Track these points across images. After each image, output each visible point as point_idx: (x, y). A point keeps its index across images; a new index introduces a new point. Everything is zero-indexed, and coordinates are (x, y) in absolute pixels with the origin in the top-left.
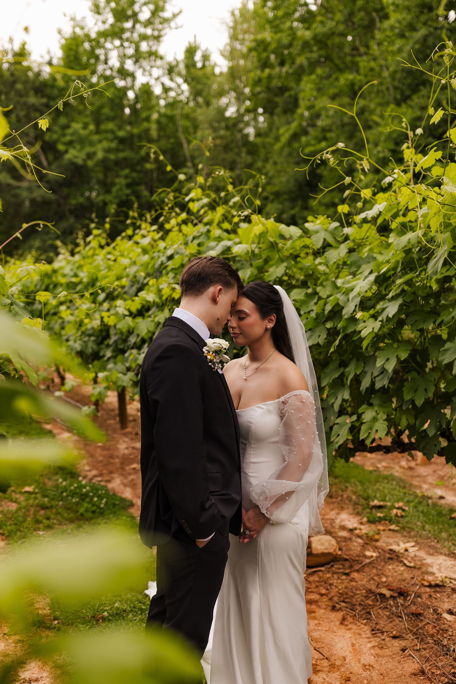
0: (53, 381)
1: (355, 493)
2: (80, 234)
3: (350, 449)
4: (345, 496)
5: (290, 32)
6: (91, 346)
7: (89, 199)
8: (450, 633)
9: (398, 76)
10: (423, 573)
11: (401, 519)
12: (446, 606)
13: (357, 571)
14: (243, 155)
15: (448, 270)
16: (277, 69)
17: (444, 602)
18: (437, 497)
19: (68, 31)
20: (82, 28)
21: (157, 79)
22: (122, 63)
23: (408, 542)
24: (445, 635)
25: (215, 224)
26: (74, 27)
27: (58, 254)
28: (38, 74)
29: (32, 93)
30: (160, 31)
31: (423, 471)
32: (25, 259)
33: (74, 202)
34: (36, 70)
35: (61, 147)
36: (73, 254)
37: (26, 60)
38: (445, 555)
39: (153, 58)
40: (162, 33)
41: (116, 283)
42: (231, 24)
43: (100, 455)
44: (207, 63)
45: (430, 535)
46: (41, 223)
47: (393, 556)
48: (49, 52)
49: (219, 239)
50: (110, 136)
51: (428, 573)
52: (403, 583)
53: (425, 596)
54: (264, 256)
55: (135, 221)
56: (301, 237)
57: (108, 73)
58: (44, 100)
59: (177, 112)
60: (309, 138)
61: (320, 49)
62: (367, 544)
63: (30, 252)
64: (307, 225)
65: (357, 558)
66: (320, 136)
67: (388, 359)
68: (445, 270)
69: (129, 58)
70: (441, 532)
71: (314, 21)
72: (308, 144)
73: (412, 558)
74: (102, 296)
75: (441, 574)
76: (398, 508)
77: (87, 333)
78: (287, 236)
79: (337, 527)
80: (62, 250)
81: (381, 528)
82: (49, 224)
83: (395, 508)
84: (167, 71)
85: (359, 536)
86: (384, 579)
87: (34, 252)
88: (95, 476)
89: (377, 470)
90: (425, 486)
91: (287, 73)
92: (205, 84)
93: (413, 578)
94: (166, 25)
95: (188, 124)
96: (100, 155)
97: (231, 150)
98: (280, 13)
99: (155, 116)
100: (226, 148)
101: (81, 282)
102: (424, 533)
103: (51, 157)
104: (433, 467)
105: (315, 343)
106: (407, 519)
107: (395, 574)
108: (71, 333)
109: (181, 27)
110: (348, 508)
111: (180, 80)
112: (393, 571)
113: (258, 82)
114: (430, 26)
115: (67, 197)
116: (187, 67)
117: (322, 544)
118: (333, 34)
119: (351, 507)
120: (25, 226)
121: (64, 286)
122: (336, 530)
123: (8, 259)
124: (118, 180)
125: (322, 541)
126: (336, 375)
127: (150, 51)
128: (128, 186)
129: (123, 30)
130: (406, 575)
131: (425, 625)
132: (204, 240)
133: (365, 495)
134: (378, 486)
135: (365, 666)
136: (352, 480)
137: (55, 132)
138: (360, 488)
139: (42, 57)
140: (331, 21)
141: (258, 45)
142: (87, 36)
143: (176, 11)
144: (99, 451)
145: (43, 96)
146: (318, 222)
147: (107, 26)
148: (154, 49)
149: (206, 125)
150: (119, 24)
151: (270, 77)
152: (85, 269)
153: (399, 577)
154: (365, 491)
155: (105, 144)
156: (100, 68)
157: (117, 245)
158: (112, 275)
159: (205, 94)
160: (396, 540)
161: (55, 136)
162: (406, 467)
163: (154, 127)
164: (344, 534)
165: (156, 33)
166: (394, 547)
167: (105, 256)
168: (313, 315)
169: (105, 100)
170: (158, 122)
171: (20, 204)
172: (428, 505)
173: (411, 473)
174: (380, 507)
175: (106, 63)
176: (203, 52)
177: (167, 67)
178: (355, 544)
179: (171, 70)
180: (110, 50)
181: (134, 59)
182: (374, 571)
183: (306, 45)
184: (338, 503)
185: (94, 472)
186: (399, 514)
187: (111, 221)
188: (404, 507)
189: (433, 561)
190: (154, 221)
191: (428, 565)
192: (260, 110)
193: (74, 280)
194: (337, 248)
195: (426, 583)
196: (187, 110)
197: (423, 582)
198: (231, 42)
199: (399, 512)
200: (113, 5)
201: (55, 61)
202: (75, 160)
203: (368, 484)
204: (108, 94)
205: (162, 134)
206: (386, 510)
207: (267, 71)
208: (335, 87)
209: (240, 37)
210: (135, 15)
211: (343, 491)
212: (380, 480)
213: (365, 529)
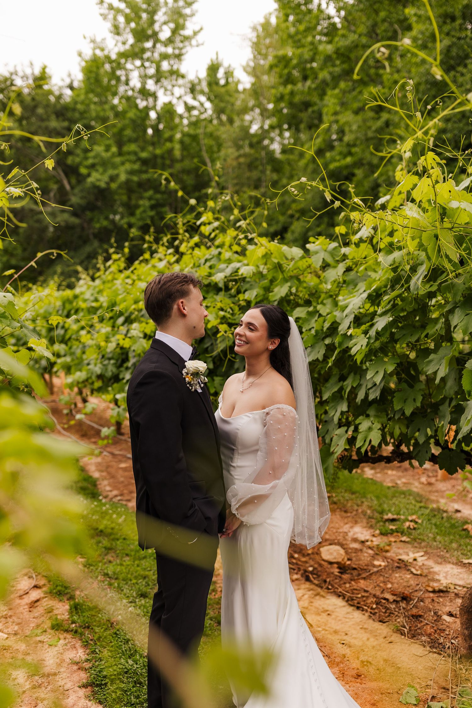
0: (76, 405)
1: (370, 507)
2: (100, 259)
3: (355, 460)
4: (360, 511)
5: (312, 47)
6: (111, 370)
7: (113, 222)
8: (447, 633)
9: (422, 87)
10: (429, 580)
11: (414, 531)
12: (447, 609)
13: (364, 579)
14: (268, 172)
15: (431, 286)
16: (300, 85)
17: (446, 606)
18: (453, 510)
19: (88, 53)
20: (102, 50)
21: (180, 98)
22: (144, 84)
23: (418, 552)
24: (442, 635)
25: (226, 247)
26: (94, 49)
27: (79, 279)
28: (59, 97)
29: (53, 117)
30: (181, 49)
31: (441, 486)
32: (48, 286)
33: (97, 226)
34: (57, 93)
35: (83, 171)
36: (93, 279)
37: (47, 84)
38: (453, 564)
39: (174, 77)
40: (184, 51)
41: (134, 307)
42: (255, 40)
43: (122, 477)
44: (230, 80)
45: (440, 546)
46: (55, 251)
47: (402, 565)
48: (69, 75)
49: (229, 261)
50: (133, 158)
51: (434, 580)
52: (407, 589)
53: (427, 601)
54: (270, 277)
55: (151, 245)
56: (303, 258)
57: (130, 93)
58: (66, 124)
59: (200, 131)
60: (334, 153)
61: (343, 62)
62: (377, 554)
63: (53, 279)
64: (308, 246)
65: (365, 567)
66: (345, 150)
67: (377, 372)
68: (428, 286)
69: (151, 77)
70: (451, 542)
71: (336, 35)
72: (333, 160)
73: (420, 567)
74: (121, 320)
75: (446, 581)
76: (411, 521)
77: (106, 356)
78: (290, 257)
79: (350, 539)
80: (83, 276)
81: (393, 539)
82: (62, 253)
83: (408, 520)
84: (189, 90)
85: (370, 548)
86: (389, 586)
87: (56, 278)
88: (116, 496)
89: (396, 486)
90: (443, 501)
91: (309, 88)
92: (228, 102)
93: (418, 585)
94: (187, 43)
95: (212, 142)
96: (123, 177)
97: (256, 168)
98: (302, 28)
99: (178, 136)
100: (251, 166)
101: (101, 307)
102: (435, 543)
103: (73, 181)
104: (453, 482)
105: (315, 358)
106: (419, 531)
107: (401, 581)
108: (92, 357)
109: (203, 44)
110: (362, 522)
111: (203, 99)
112: (399, 579)
113: (281, 98)
114: (453, 36)
115: (91, 220)
116: (210, 84)
117: (331, 554)
118: (357, 46)
119: (365, 521)
120: (39, 255)
121: (85, 311)
122: (348, 542)
123: (30, 285)
124: (141, 202)
125: (331, 551)
126: (336, 389)
127: (172, 69)
128: (152, 207)
129: (143, 50)
130: (412, 582)
131: (424, 625)
132: (215, 263)
133: (380, 509)
134: (394, 500)
135: (362, 662)
136: (369, 496)
137: (78, 156)
138: (376, 502)
139: (63, 80)
140: (353, 34)
141: (279, 62)
142: (108, 58)
143: (197, 28)
144: (121, 472)
145: (64, 120)
146: (317, 242)
147: (127, 47)
148: (175, 67)
149: (230, 144)
150: (139, 44)
151: (292, 93)
152: (105, 294)
153: (405, 584)
154: (380, 505)
155: (128, 166)
156: (122, 89)
157: (135, 269)
158: (130, 298)
159: (228, 111)
160: (406, 550)
161: (77, 160)
162: (425, 482)
163: (177, 147)
164: (356, 545)
165: (177, 52)
166: (404, 557)
167: (123, 280)
168: (313, 332)
169: (127, 122)
170: (181, 142)
171: (44, 229)
172: (442, 518)
173: (430, 488)
174: (393, 520)
175: (127, 84)
176: (225, 68)
177: (189, 85)
178: (366, 554)
179: (193, 90)
180: (131, 70)
181: (155, 79)
182: (381, 579)
183: (328, 59)
184: (353, 518)
185: (115, 492)
186: (412, 527)
187: (130, 245)
188: (417, 520)
189: (440, 569)
190: (171, 244)
191: (435, 573)
192: (286, 126)
193: (94, 304)
194: (335, 267)
195: (430, 589)
196: (210, 129)
197: (428, 588)
198: (255, 57)
199: (412, 525)
200: (133, 25)
201: (76, 84)
202: (98, 184)
203: (384, 499)
204: (131, 114)
205: (185, 153)
206: (398, 523)
207: (289, 87)
208: (359, 101)
209: (264, 51)
210: (155, 35)
211: (358, 506)
212: (397, 495)
213: (377, 541)
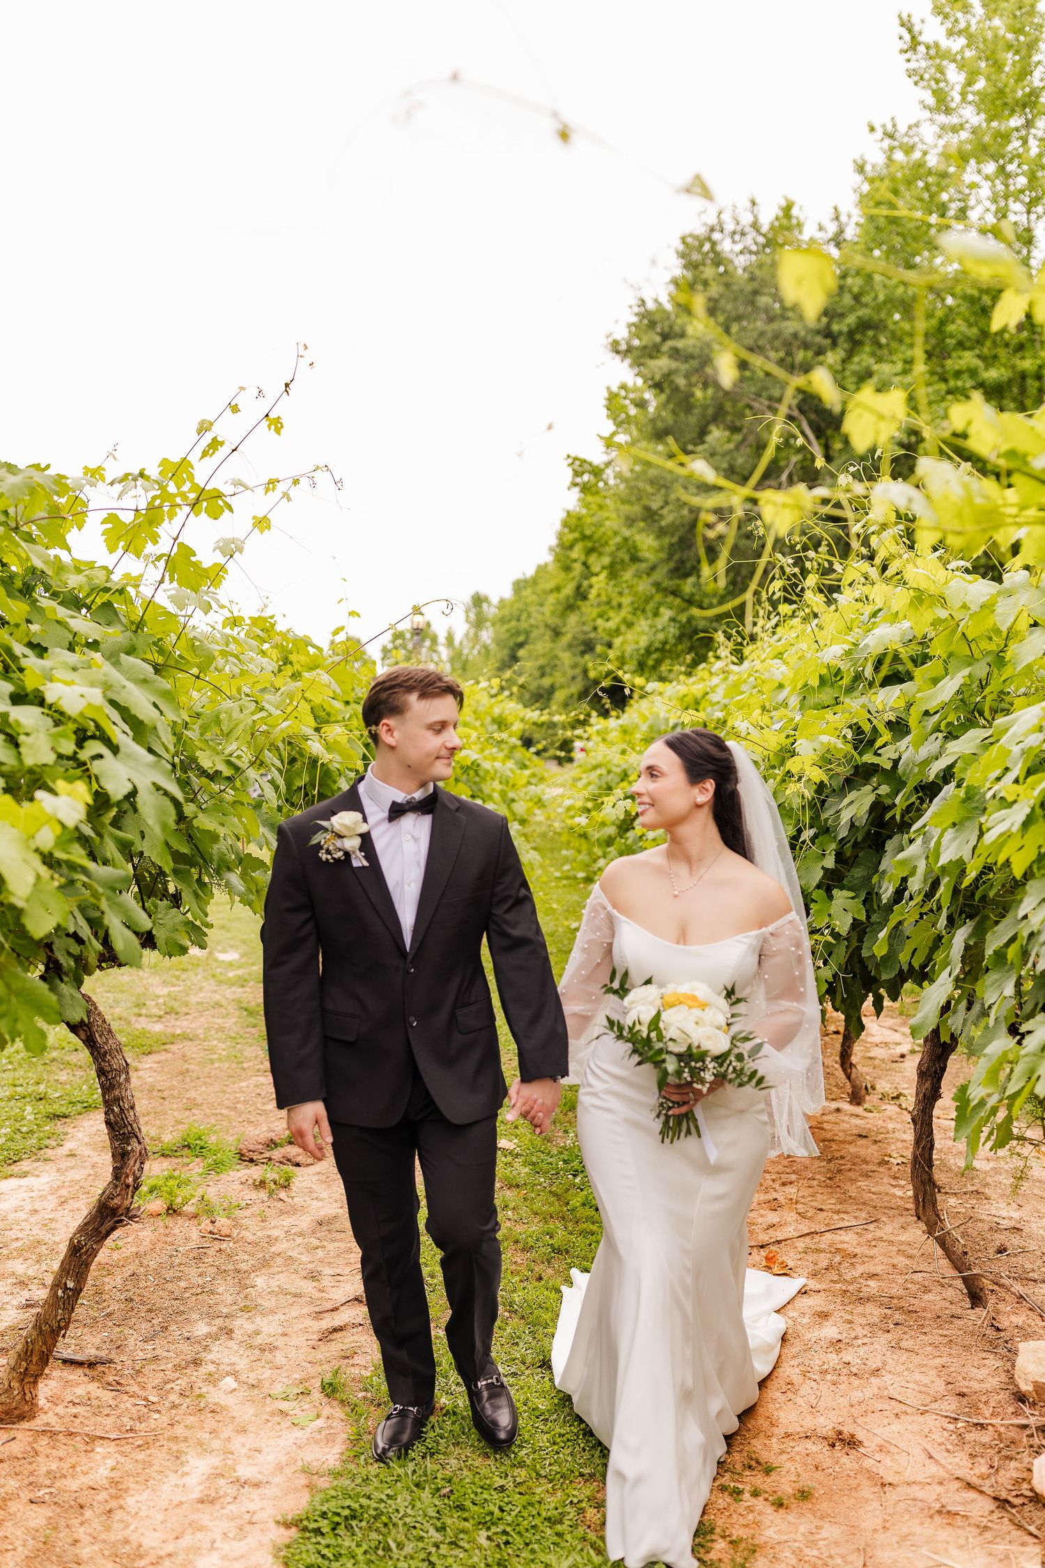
19: (878, 162)
22: (1002, 213)
26: (891, 151)
69: (1018, 196)
129: (1004, 137)
142: (921, 166)
147: (965, 136)
150: (996, 125)
175: (964, 217)
180: (974, 186)
200: (983, 84)
201: (849, 234)
210: (1033, 97)
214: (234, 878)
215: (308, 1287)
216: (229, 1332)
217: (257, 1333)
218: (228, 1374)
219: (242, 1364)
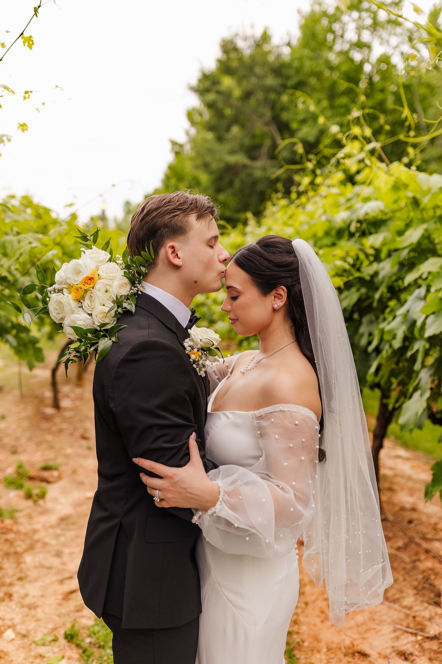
21: (396, 47)
22: (360, 35)
26: (313, 5)
28: (279, 56)
29: (270, 75)
34: (276, 52)
35: (294, 126)
39: (392, 26)
57: (346, 47)
69: (367, 28)
84: (406, 39)
95: (426, 91)
99: (392, 88)
127: (390, 19)
142: (325, 12)
156: (338, 44)
163: (391, 98)
170: (395, 93)
175: (343, 37)
177: (407, 34)
179: (411, 38)
180: (348, 23)
181: (371, 29)
201: (294, 42)
214: (10, 338)
215: (55, 562)
216: (10, 596)
217: (27, 595)
218: (9, 627)
219: (18, 619)
